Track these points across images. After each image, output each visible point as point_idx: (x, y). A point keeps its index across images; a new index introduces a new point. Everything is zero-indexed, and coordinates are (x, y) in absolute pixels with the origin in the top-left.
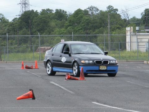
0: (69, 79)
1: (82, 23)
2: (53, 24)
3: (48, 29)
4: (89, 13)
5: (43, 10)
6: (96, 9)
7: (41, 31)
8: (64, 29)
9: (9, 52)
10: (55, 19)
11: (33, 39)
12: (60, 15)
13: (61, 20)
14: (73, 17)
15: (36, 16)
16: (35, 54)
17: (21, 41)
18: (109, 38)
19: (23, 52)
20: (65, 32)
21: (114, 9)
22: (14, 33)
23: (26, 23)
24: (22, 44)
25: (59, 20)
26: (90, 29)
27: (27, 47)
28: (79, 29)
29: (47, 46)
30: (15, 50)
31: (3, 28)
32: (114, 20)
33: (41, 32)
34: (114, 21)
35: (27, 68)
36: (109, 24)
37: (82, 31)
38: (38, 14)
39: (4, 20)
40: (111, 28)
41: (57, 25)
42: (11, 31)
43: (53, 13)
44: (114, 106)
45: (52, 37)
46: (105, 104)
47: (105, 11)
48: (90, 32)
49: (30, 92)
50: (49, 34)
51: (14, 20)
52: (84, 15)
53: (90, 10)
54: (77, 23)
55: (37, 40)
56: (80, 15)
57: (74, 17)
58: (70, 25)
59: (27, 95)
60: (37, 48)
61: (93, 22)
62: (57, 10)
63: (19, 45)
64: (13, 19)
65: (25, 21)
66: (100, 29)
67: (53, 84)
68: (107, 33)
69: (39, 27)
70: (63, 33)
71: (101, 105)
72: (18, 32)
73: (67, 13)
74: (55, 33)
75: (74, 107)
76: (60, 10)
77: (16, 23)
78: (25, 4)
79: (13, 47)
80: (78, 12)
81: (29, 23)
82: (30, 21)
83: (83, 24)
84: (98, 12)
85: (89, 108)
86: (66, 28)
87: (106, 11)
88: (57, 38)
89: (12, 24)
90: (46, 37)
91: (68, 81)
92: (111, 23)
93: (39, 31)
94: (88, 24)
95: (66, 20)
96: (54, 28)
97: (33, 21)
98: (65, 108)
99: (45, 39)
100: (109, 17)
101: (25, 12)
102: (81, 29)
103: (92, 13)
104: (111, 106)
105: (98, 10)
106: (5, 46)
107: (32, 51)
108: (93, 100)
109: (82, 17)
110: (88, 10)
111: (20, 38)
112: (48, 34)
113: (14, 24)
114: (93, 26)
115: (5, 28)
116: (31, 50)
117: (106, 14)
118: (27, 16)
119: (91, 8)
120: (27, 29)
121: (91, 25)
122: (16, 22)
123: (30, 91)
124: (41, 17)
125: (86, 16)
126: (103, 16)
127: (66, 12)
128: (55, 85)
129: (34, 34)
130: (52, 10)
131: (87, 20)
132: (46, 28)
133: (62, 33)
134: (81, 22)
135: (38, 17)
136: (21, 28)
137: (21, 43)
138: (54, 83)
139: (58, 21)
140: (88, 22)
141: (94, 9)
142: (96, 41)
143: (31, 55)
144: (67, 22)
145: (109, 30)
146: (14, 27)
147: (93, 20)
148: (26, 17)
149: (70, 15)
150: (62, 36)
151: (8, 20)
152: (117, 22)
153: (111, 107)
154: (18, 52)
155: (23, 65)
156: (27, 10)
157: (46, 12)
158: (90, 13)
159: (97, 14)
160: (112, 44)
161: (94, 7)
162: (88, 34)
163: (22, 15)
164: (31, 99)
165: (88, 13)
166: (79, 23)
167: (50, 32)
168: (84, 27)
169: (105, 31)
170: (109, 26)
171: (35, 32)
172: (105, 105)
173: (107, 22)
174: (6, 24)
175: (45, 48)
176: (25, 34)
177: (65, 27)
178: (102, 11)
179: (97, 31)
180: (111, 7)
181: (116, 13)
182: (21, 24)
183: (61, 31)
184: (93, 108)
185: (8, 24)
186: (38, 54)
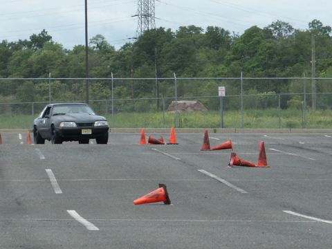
0: (236, 165)
1: (260, 55)
2: (201, 55)
3: (191, 66)
4: (274, 35)
5: (183, 29)
6: (286, 27)
7: (179, 68)
8: (223, 66)
9: (116, 111)
10: (206, 46)
11: (161, 85)
12: (216, 37)
13: (218, 49)
14: (241, 42)
15: (168, 41)
16: (166, 114)
17: (139, 89)
18: (313, 85)
19: (143, 110)
20: (226, 71)
21: (324, 28)
22: (125, 74)
23: (147, 53)
24: (140, 95)
25: (213, 47)
26: (275, 67)
27: (150, 101)
28: (254, 67)
29: (189, 99)
30: (127, 108)
31: (103, 64)
32: (323, 49)
33: (179, 70)
34: (323, 51)
35: (152, 142)
36: (313, 57)
37: (258, 71)
38: (172, 37)
39: (105, 47)
40: (317, 64)
41: (209, 58)
42: (118, 68)
43: (201, 34)
44: (327, 220)
45: (199, 82)
46: (309, 214)
47: (305, 31)
48: (275, 72)
49: (159, 189)
50: (194, 76)
51: (124, 48)
52: (263, 38)
53: (276, 29)
54: (249, 54)
55: (169, 88)
56: (256, 38)
57: (244, 42)
58: (237, 59)
59: (155, 195)
60: (168, 102)
61: (281, 52)
62: (210, 29)
63: (135, 97)
64: (122, 46)
65: (145, 51)
66: (295, 65)
67: (205, 175)
68: (310, 74)
69: (173, 62)
70: (222, 73)
71: (302, 216)
72: (132, 71)
73: (230, 35)
74: (206, 75)
75: (247, 219)
76: (217, 28)
77: (129, 54)
78: (147, 16)
79: (121, 100)
80: (253, 32)
81: (153, 54)
82: (156, 49)
83: (262, 57)
84: (291, 34)
85: (278, 221)
86: (228, 64)
87: (308, 31)
88: (209, 83)
89: (120, 56)
90: (187, 82)
91: (234, 169)
92: (318, 55)
93: (174, 69)
94: (271, 56)
95: (228, 48)
96: (204, 63)
97: (163, 49)
98: (231, 222)
99: (185, 85)
100: (313, 42)
101: (147, 32)
102: (258, 66)
103: (280, 34)
104: (322, 219)
105: (290, 28)
106: (107, 98)
107: (160, 109)
108: (286, 207)
109: (259, 42)
110: (272, 29)
111: (136, 83)
112: (192, 75)
113: (124, 56)
114: (280, 61)
115: (106, 62)
116: (158, 106)
117: (307, 37)
118: (149, 39)
119: (278, 26)
120: (149, 65)
121: (277, 58)
122: (128, 51)
123: (160, 187)
124: (177, 43)
125: (268, 40)
126: (302, 41)
127: (227, 33)
128: (209, 177)
129: (164, 74)
130: (200, 29)
131: (270, 48)
132: (188, 63)
133: (219, 75)
134: (258, 53)
135: (173, 43)
136: (137, 64)
137: (139, 93)
138: (206, 172)
139: (212, 49)
140: (272, 53)
141: (284, 27)
142: (288, 89)
143: (159, 116)
144: (229, 52)
145: (313, 69)
146: (124, 61)
147: (282, 49)
148: (149, 42)
149: (235, 38)
150: (220, 80)
151: (113, 48)
152: (328, 52)
153: (322, 221)
154: (133, 110)
155: (143, 137)
156: (150, 29)
157: (189, 33)
158: (276, 35)
159: (289, 36)
160: (318, 96)
161: (284, 24)
162: (270, 76)
163: (141, 38)
164: (162, 203)
165: (272, 34)
166: (252, 55)
167: (195, 73)
168: (264, 62)
169: (306, 70)
170: (313, 62)
171: (167, 71)
172: (310, 218)
173: (308, 53)
174: (109, 55)
175: (185, 104)
176: (147, 75)
177: (225, 62)
178: (298, 31)
179: (288, 69)
180: (318, 22)
181: (328, 35)
182: (138, 55)
183: (217, 70)
184: (287, 221)
185: (113, 56)
186: (172, 114)
